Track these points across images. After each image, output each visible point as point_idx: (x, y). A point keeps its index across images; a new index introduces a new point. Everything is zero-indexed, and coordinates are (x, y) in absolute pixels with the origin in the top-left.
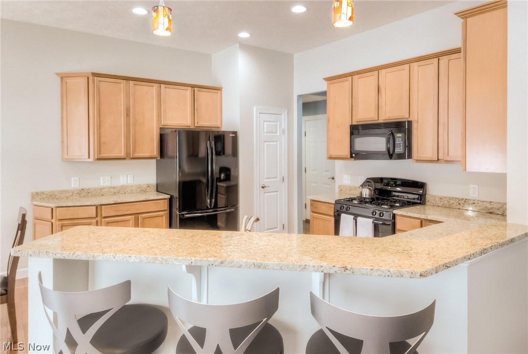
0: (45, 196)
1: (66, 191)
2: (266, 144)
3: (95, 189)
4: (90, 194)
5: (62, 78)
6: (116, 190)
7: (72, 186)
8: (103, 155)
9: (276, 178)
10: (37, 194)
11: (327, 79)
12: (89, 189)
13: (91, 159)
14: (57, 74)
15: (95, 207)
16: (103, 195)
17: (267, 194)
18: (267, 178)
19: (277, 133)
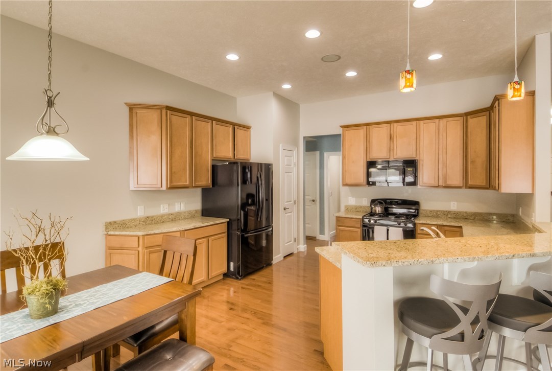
0: (117, 225)
1: (135, 220)
2: (286, 174)
3: (157, 216)
4: (153, 222)
5: (131, 109)
6: (173, 217)
7: (139, 215)
8: (175, 184)
9: (291, 201)
10: (110, 223)
11: (343, 127)
12: (153, 217)
13: (164, 188)
14: (127, 104)
15: (179, 233)
16: (163, 222)
17: (287, 215)
18: (287, 202)
19: (291, 165)
